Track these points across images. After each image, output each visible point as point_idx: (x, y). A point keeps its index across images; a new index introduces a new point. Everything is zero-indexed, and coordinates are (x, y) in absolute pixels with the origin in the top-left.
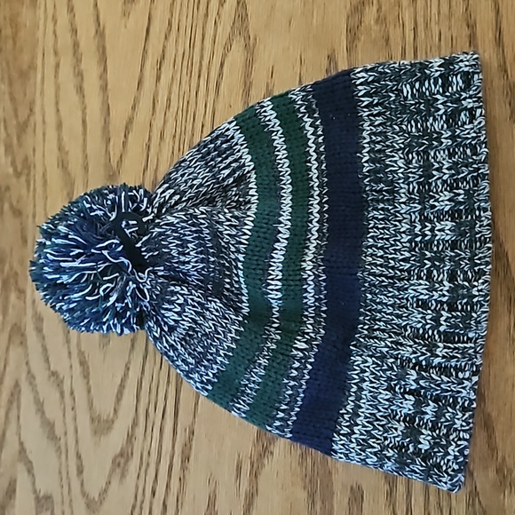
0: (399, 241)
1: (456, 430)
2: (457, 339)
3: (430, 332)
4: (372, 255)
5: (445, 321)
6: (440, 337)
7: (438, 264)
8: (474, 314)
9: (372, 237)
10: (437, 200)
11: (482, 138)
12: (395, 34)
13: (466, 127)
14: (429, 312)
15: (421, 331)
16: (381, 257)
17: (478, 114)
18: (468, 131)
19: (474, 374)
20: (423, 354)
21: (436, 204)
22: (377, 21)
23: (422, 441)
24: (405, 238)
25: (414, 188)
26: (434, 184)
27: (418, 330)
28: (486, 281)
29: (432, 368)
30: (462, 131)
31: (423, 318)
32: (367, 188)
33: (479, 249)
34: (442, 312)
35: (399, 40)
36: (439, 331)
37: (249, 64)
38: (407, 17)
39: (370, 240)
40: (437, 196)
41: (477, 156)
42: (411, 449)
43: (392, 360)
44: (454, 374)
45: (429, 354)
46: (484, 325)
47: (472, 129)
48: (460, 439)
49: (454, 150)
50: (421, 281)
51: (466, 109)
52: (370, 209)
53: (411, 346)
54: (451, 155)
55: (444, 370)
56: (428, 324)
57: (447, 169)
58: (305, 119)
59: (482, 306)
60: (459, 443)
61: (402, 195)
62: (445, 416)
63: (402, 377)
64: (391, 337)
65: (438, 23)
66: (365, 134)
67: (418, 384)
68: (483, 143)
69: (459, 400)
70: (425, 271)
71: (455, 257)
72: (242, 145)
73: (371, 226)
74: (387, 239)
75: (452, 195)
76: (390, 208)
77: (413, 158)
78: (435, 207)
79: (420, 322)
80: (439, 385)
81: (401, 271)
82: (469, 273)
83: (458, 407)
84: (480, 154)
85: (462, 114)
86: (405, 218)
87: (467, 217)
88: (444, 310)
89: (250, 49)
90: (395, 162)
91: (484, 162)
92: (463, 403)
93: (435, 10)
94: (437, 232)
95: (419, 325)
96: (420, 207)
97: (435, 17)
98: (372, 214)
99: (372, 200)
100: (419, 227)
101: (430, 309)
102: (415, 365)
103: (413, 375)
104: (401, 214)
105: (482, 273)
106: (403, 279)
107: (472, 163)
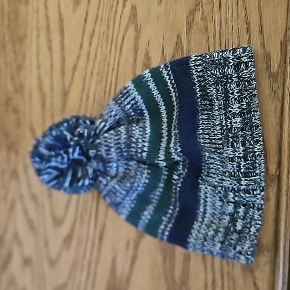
0: (215, 129)
1: (255, 220)
2: (250, 175)
3: (237, 173)
4: (203, 138)
5: (243, 167)
6: (242, 175)
7: (235, 139)
8: (257, 161)
9: (201, 129)
10: (232, 108)
11: (253, 77)
12: (211, 26)
13: (244, 71)
14: (235, 163)
15: (233, 173)
16: (208, 139)
17: (249, 65)
18: (245, 73)
19: (262, 191)
20: (236, 185)
21: (232, 110)
22: (202, 19)
23: (237, 225)
24: (218, 128)
25: (222, 102)
26: (231, 100)
27: (231, 173)
28: (261, 145)
29: (240, 191)
30: (243, 74)
31: (233, 167)
32: (199, 104)
33: (255, 130)
34: (241, 163)
35: (212, 29)
36: (241, 173)
37: (137, 38)
38: (217, 17)
39: (201, 130)
40: (232, 106)
41: (251, 86)
42: (232, 229)
43: (220, 188)
44: (252, 192)
45: (238, 184)
46: (263, 165)
47: (247, 73)
48: (256, 224)
49: (239, 83)
50: (229, 149)
51: (243, 62)
52: (200, 114)
53: (229, 181)
54: (238, 86)
55: (246, 191)
56: (235, 169)
57: (237, 93)
58: (164, 71)
59: (261, 156)
60: (256, 226)
61: (216, 106)
62: (249, 213)
63: (226, 196)
64: (218, 177)
65: (232, 21)
66: (194, 76)
67: (234, 199)
68: (253, 79)
69: (256, 205)
70: (230, 144)
71: (244, 134)
72: (133, 90)
73: (200, 123)
74: (210, 129)
75: (240, 105)
76: (210, 113)
77: (219, 88)
78: (232, 111)
79: (231, 169)
80: (245, 199)
81: (219, 144)
82: (251, 142)
83: (255, 208)
84: (252, 85)
85: (242, 65)
86: (218, 118)
87: (248, 115)
88: (242, 161)
89: (138, 31)
90: (212, 91)
91: (255, 89)
92: (258, 206)
93: (230, 15)
94: (233, 124)
95: (232, 171)
96: (224, 112)
97: (230, 19)
98: (201, 117)
99: (201, 110)
100: (224, 122)
101: (235, 162)
102: (232, 190)
103: (231, 195)
104: (216, 116)
105: (258, 141)
106: (220, 149)
107: (249, 90)
